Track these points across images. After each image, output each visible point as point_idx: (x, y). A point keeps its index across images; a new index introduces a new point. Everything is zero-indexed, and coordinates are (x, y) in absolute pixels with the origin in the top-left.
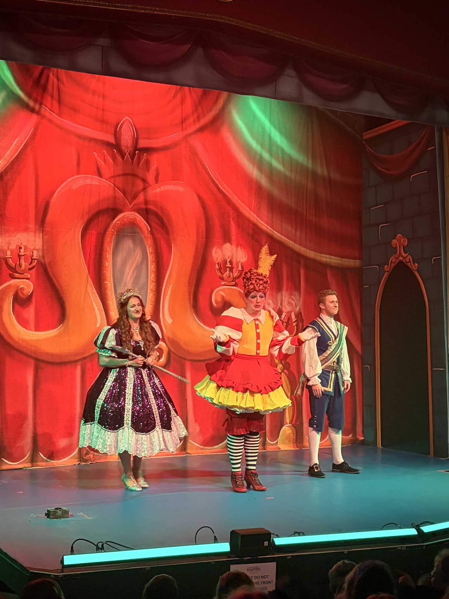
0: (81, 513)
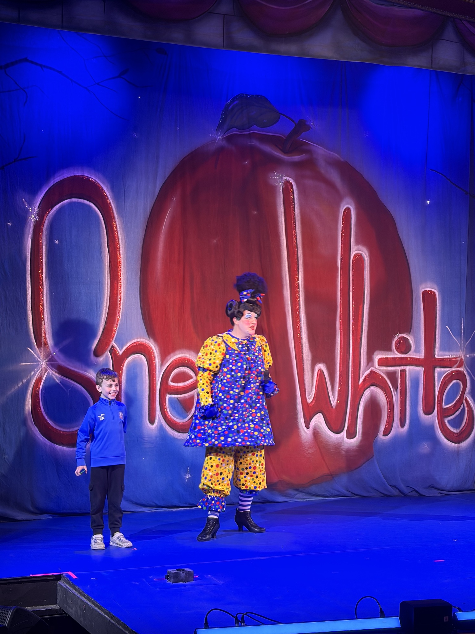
0: (209, 576)
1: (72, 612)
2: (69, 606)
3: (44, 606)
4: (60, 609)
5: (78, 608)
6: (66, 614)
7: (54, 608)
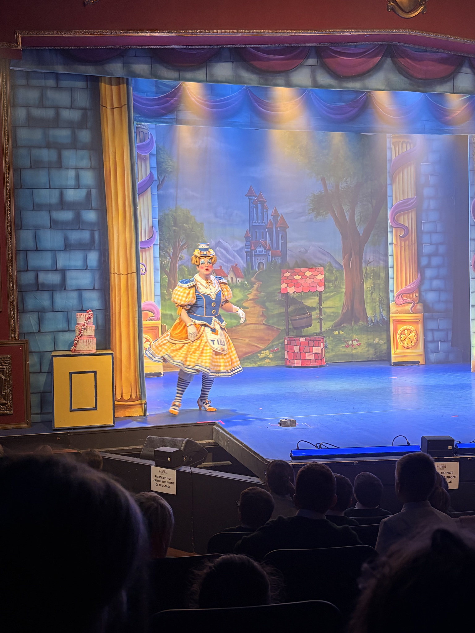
1: (222, 444)
2: (220, 440)
3: (206, 441)
4: (215, 443)
5: (225, 441)
6: (218, 445)
7: (212, 441)
